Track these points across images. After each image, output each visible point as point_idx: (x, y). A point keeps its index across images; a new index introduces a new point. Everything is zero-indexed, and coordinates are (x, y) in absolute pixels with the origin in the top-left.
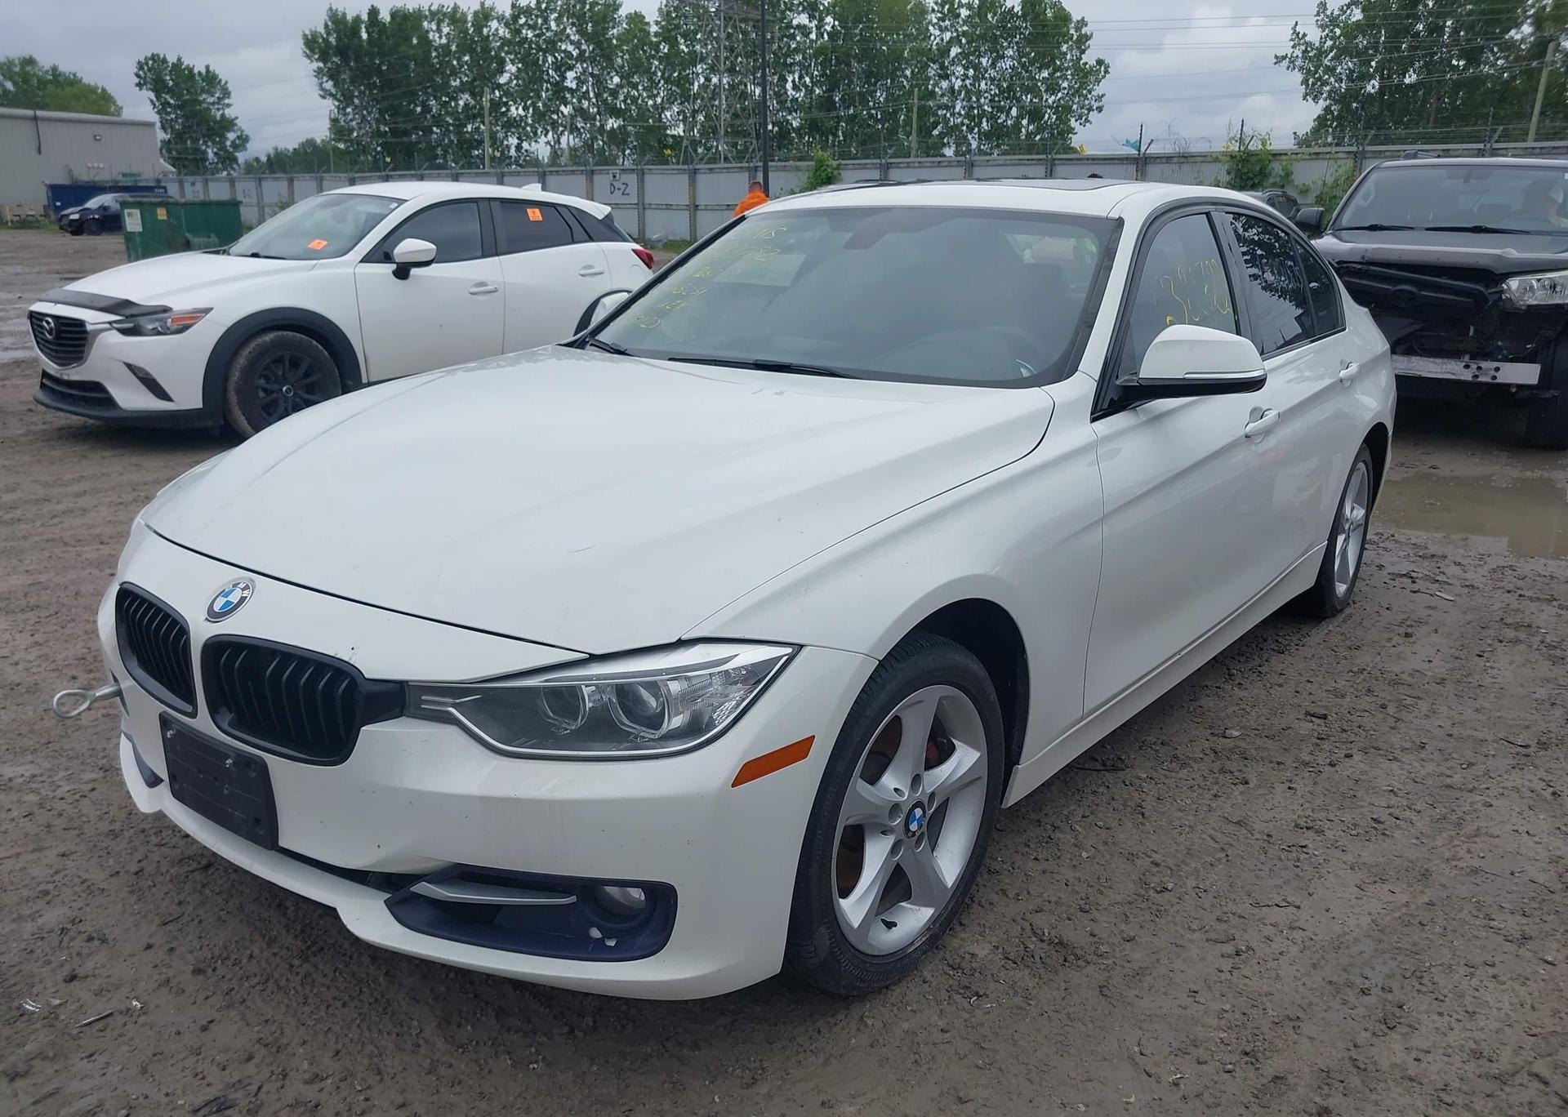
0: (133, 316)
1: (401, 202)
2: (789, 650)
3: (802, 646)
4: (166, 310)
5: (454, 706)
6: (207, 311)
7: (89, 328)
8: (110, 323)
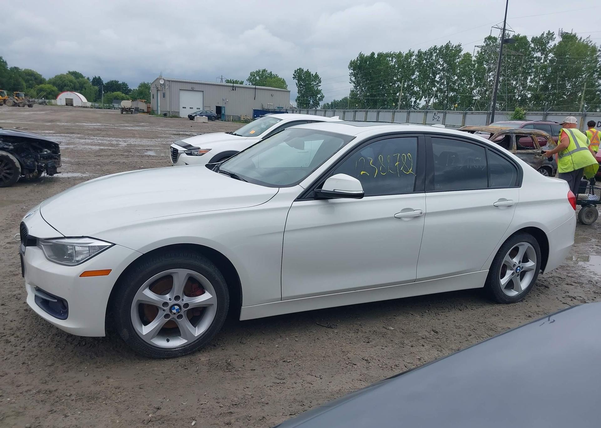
0: (190, 149)
1: (281, 120)
2: (110, 244)
3: (115, 244)
4: (199, 148)
5: (43, 245)
6: (210, 150)
7: (179, 152)
8: (184, 151)
